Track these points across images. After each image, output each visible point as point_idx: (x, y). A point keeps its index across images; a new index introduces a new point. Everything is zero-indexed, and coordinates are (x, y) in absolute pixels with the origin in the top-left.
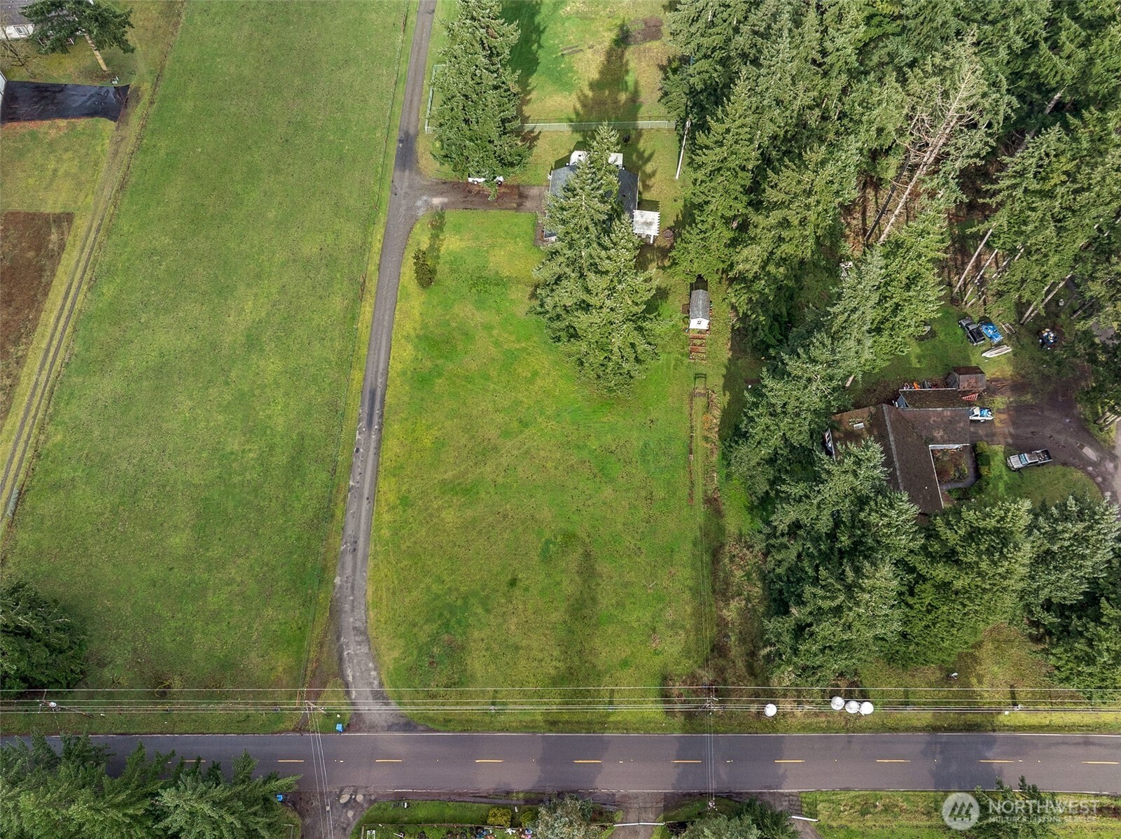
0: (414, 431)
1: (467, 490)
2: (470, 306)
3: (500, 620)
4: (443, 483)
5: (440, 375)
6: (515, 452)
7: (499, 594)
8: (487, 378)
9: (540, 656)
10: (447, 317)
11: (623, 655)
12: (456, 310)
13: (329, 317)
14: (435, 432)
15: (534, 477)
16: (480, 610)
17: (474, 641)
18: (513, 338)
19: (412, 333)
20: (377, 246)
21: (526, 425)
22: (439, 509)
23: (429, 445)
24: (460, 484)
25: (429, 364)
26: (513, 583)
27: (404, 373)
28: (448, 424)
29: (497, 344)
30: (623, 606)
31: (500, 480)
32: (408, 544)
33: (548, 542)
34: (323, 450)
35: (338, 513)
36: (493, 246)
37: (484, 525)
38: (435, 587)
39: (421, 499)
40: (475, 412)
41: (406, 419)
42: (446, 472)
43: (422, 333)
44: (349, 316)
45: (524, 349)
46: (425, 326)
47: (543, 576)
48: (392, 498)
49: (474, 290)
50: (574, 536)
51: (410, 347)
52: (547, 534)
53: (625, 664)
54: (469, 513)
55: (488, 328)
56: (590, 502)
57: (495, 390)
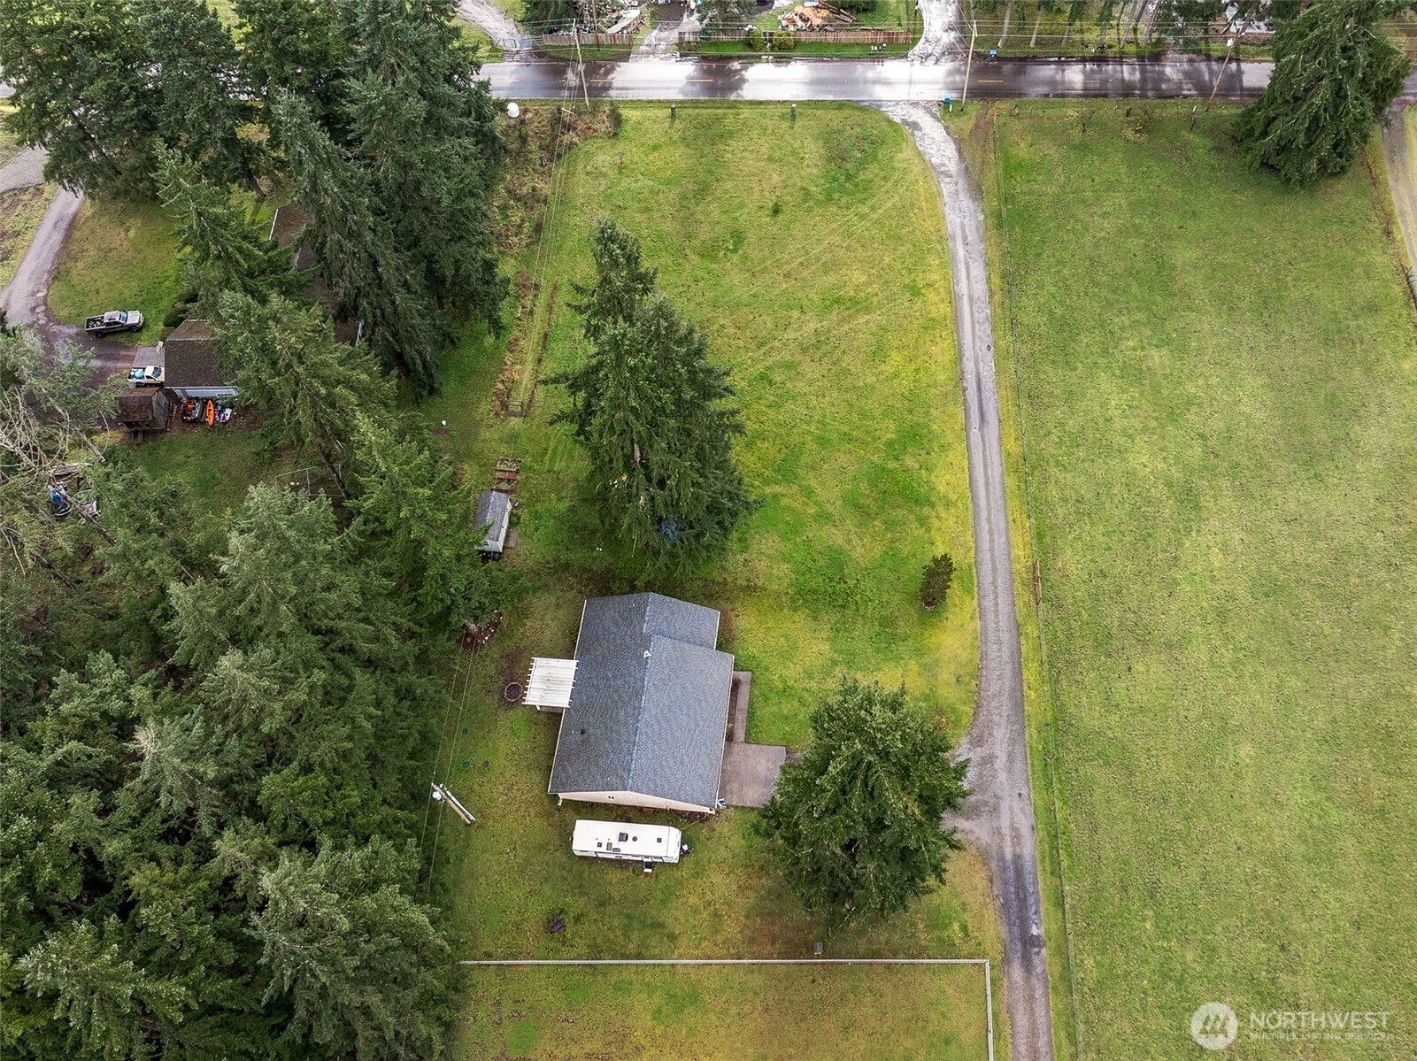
0: (917, 371)
1: (837, 302)
2: (854, 555)
3: (789, 182)
4: (867, 310)
5: (890, 444)
6: (777, 344)
7: (791, 204)
8: (822, 441)
9: (745, 154)
10: (889, 535)
11: (656, 154)
12: (878, 549)
13: (1078, 538)
14: (888, 369)
15: (751, 317)
16: (813, 189)
17: (817, 165)
18: (784, 501)
19: (940, 509)
20: (1030, 674)
21: (762, 377)
22: (869, 283)
23: (894, 354)
24: (848, 309)
25: (909, 461)
26: (776, 211)
27: (944, 448)
28: (871, 380)
29: (808, 493)
30: (651, 191)
31: (796, 314)
32: (903, 249)
33: (735, 251)
34: (1037, 348)
35: (996, 280)
36: (826, 673)
37: (813, 268)
38: (864, 209)
39: (895, 294)
40: (835, 394)
41: (929, 386)
42: (867, 322)
43: (926, 511)
44: (1048, 540)
45: (767, 482)
46: (923, 521)
47: (741, 219)
48: (932, 296)
49: (852, 583)
50: (702, 256)
51: (942, 489)
52: (736, 258)
53: (655, 148)
54: (832, 279)
55: (823, 517)
56: (681, 289)
57: (808, 423)
